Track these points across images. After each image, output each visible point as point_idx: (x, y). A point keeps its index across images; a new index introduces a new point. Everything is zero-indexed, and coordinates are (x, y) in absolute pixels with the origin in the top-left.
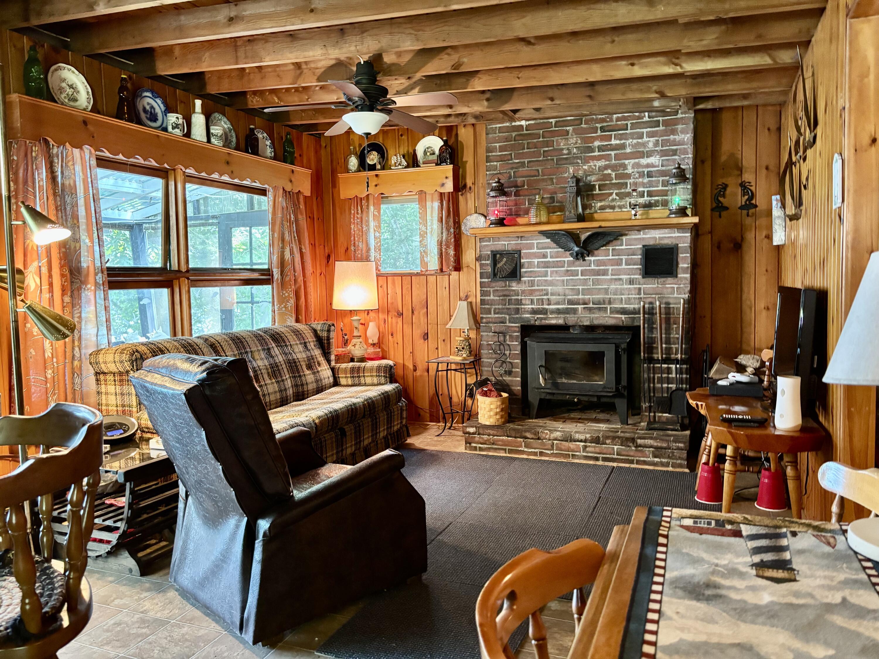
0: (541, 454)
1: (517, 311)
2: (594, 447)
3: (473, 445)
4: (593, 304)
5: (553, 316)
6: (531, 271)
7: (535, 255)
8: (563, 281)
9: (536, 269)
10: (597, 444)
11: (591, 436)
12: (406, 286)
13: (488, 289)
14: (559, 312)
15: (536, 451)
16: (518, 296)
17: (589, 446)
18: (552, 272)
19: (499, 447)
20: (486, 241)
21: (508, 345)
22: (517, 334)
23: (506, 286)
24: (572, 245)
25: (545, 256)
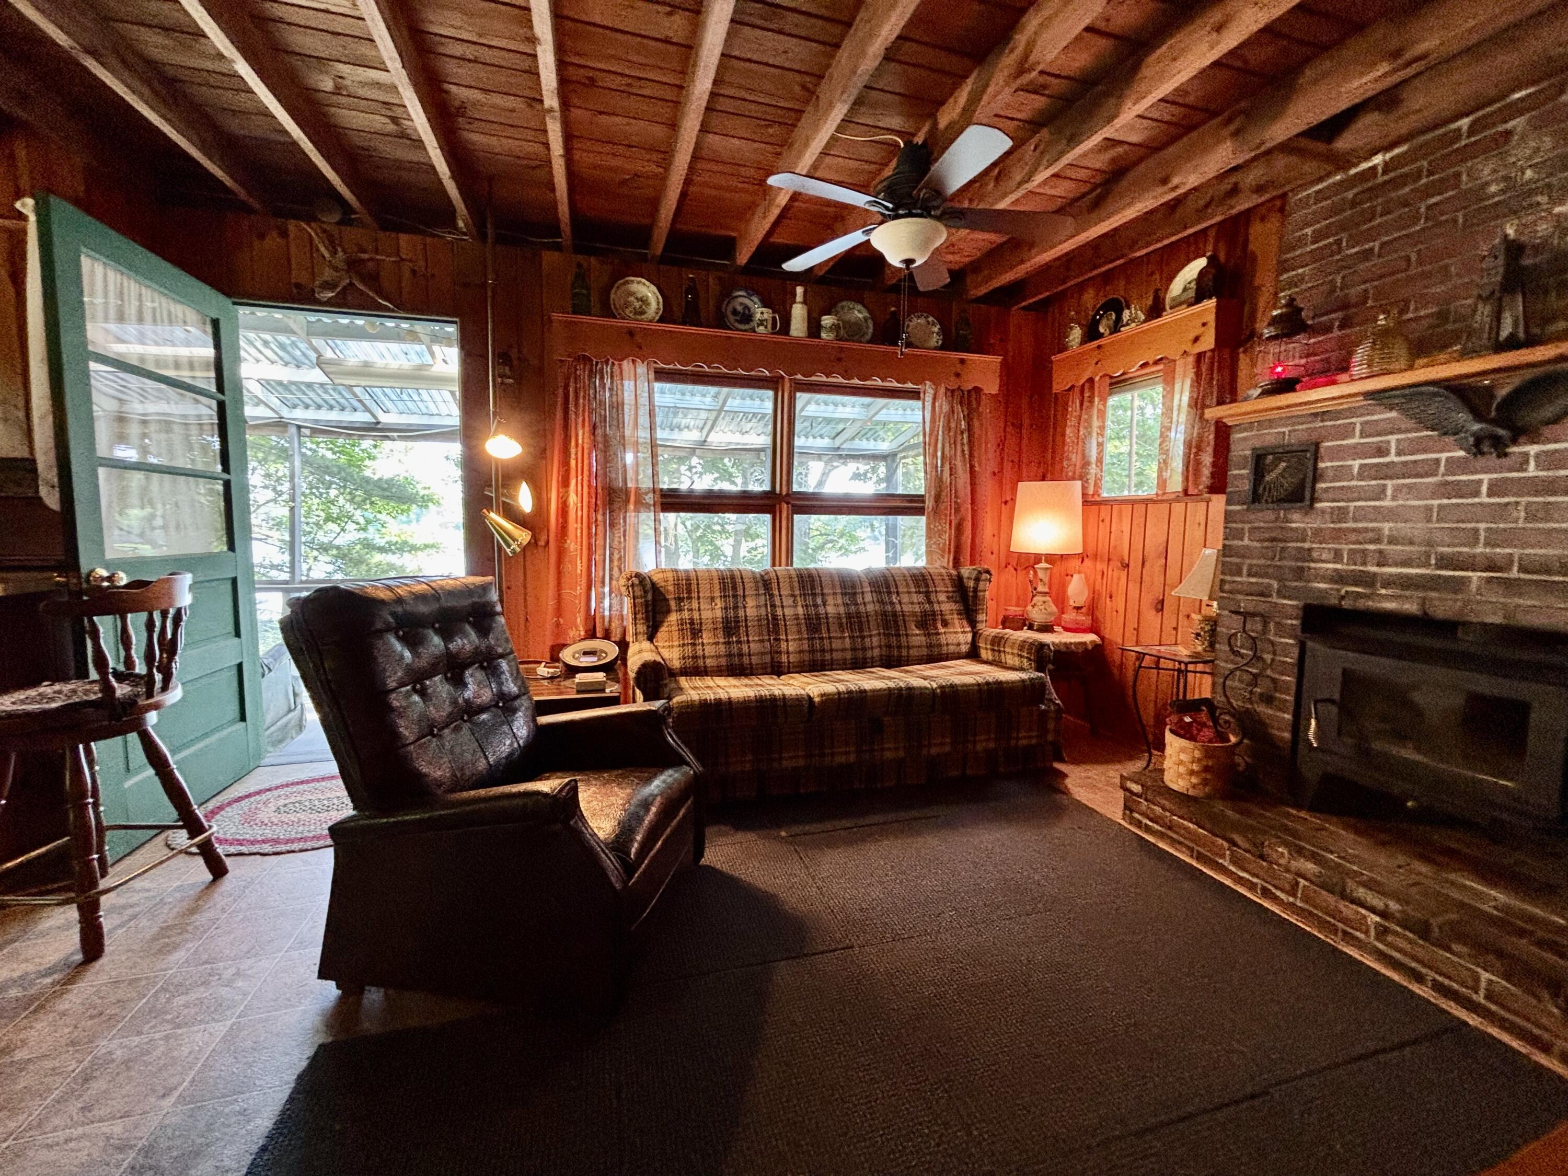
0: (1266, 893)
1: (1299, 573)
2: (1410, 942)
3: (1136, 815)
4: (1522, 569)
5: (1390, 592)
6: (1342, 488)
7: (1358, 452)
8: (1429, 509)
9: (1354, 483)
10: (1421, 938)
11: (1403, 912)
12: (1139, 520)
13: (1240, 526)
14: (1407, 583)
15: (1255, 880)
16: (1304, 541)
17: (1396, 933)
18: (1397, 489)
19: (1181, 839)
20: (1245, 430)
21: (1272, 643)
22: (1294, 622)
23: (1277, 519)
24: (1463, 417)
25: (1381, 451)
